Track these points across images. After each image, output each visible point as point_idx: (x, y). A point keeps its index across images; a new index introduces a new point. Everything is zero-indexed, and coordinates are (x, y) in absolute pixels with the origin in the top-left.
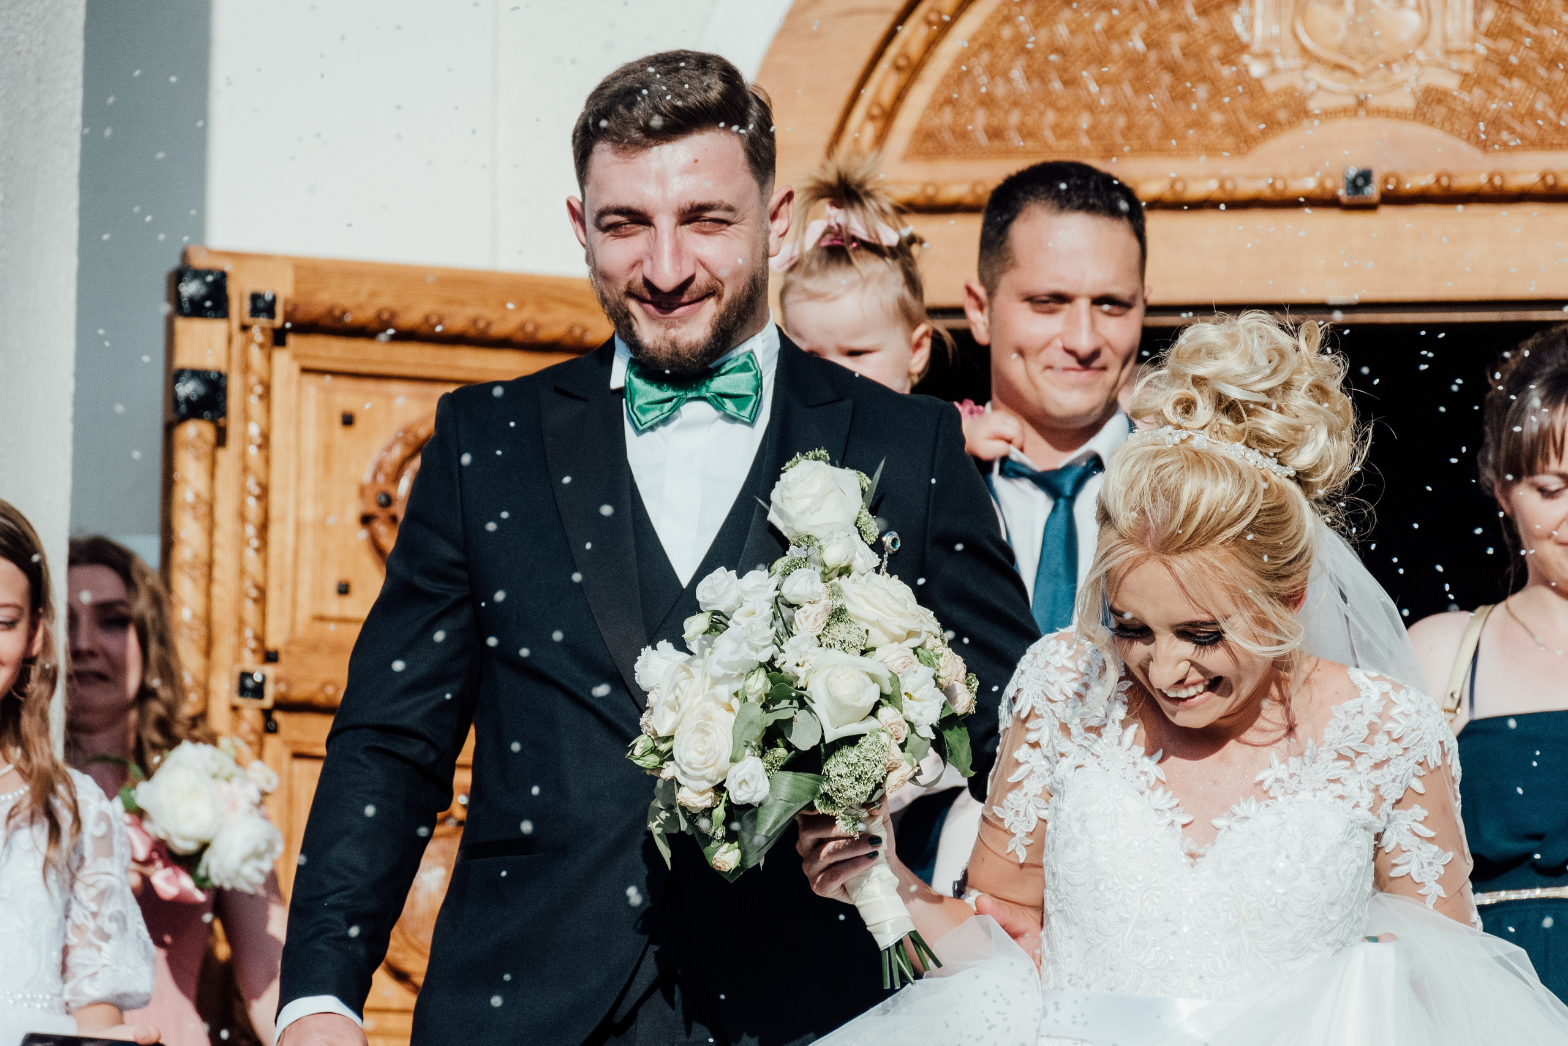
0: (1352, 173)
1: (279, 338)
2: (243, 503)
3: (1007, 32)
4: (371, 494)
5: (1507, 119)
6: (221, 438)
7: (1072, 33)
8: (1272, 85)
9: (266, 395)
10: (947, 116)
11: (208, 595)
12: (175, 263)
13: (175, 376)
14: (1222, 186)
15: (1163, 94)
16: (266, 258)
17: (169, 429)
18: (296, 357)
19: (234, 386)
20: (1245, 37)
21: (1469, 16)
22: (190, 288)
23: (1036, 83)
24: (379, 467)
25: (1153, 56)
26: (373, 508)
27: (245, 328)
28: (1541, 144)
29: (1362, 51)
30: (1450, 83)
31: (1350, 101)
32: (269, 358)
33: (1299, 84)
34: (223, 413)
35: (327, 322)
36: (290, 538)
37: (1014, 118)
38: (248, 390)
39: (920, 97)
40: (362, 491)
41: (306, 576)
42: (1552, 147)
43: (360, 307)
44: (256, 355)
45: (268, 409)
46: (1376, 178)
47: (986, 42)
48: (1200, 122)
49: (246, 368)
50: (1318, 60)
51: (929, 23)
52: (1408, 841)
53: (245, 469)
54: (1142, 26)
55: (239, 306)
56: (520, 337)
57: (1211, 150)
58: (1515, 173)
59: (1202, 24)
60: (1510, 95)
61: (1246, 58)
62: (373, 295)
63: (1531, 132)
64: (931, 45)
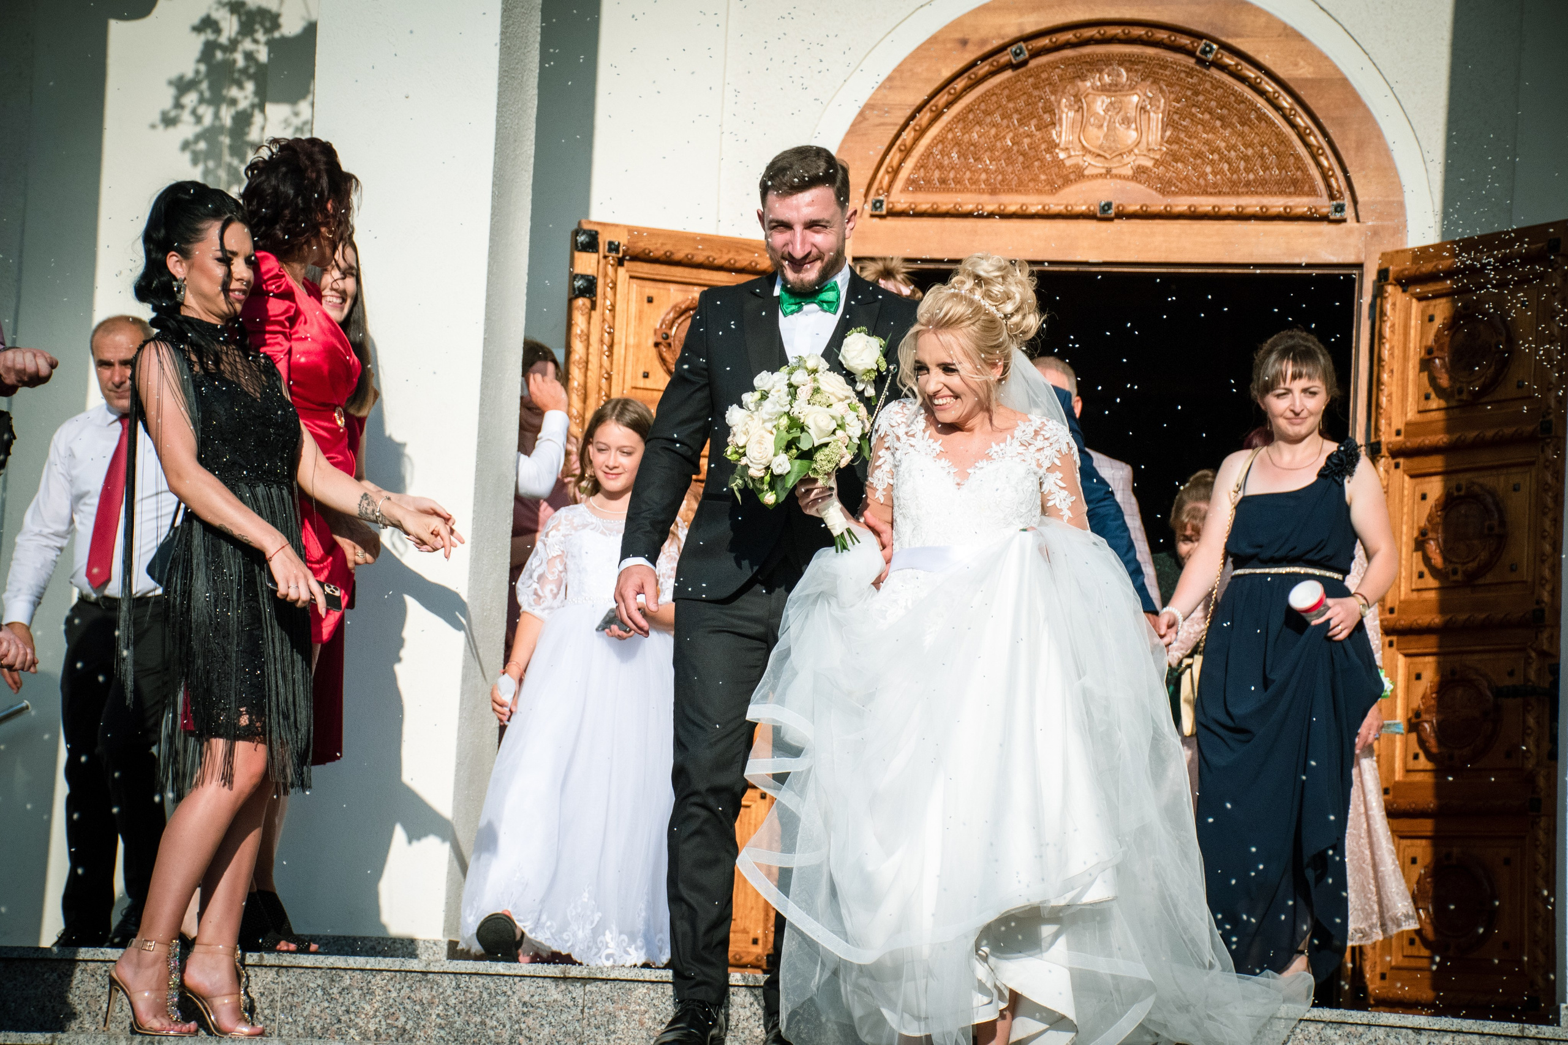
0: (1103, 203)
1: (620, 262)
2: (602, 335)
3: (950, 136)
4: (659, 333)
5: (1175, 181)
6: (593, 306)
7: (980, 137)
8: (1068, 163)
9: (614, 288)
10: (922, 172)
11: (586, 376)
12: (575, 227)
13: (574, 277)
14: (1044, 208)
15: (1019, 166)
16: (617, 226)
17: (570, 301)
18: (627, 271)
19: (600, 282)
20: (1057, 141)
21: (1159, 134)
22: (582, 238)
23: (962, 159)
24: (663, 321)
25: (1015, 148)
26: (660, 340)
27: (605, 257)
28: (1190, 193)
29: (1110, 148)
30: (1149, 164)
31: (1103, 171)
32: (616, 271)
33: (1081, 163)
34: (595, 295)
35: (642, 255)
36: (623, 352)
37: (952, 175)
38: (606, 285)
39: (909, 164)
40: (655, 331)
41: (629, 369)
42: (1194, 194)
43: (657, 249)
44: (610, 269)
45: (615, 294)
46: (1113, 206)
47: (940, 140)
48: (1035, 179)
49: (606, 275)
50: (1090, 152)
51: (915, 130)
52: (1055, 489)
53: (604, 320)
54: (1011, 134)
55: (603, 247)
56: (727, 265)
57: (1039, 192)
58: (1177, 206)
59: (1038, 134)
60: (1176, 170)
61: (1057, 151)
62: (663, 244)
63: (1185, 186)
64: (916, 140)
